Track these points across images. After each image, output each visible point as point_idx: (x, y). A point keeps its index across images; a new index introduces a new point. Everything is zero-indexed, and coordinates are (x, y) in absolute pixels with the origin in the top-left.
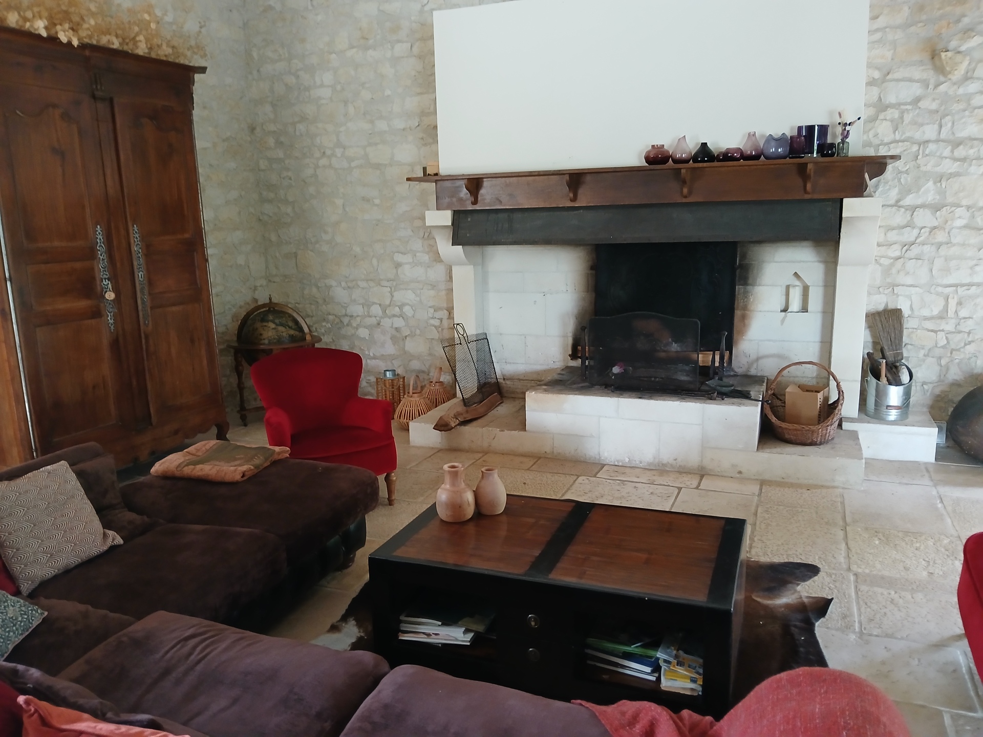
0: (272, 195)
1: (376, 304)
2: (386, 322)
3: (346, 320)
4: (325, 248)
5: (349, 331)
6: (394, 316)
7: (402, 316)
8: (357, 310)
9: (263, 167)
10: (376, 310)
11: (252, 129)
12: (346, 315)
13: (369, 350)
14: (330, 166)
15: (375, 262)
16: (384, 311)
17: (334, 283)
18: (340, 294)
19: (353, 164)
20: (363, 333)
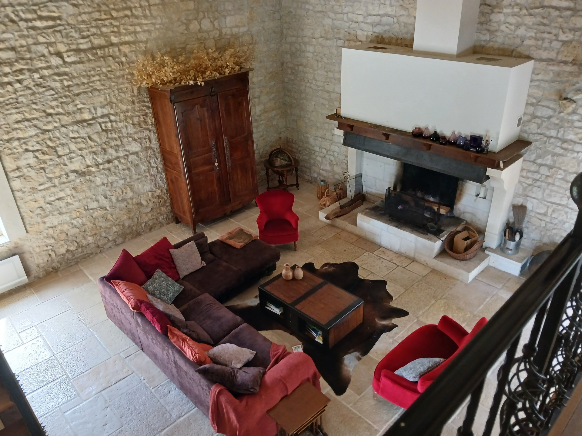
0: (289, 94)
1: (324, 148)
2: (327, 157)
3: (313, 152)
4: (307, 121)
5: (314, 157)
6: (330, 155)
7: (333, 155)
8: (317, 149)
9: (286, 81)
10: (324, 151)
11: (282, 64)
12: (313, 150)
13: (321, 166)
14: (311, 87)
15: (325, 131)
16: (327, 152)
17: (309, 136)
18: (311, 140)
19: (319, 89)
20: (319, 159)
